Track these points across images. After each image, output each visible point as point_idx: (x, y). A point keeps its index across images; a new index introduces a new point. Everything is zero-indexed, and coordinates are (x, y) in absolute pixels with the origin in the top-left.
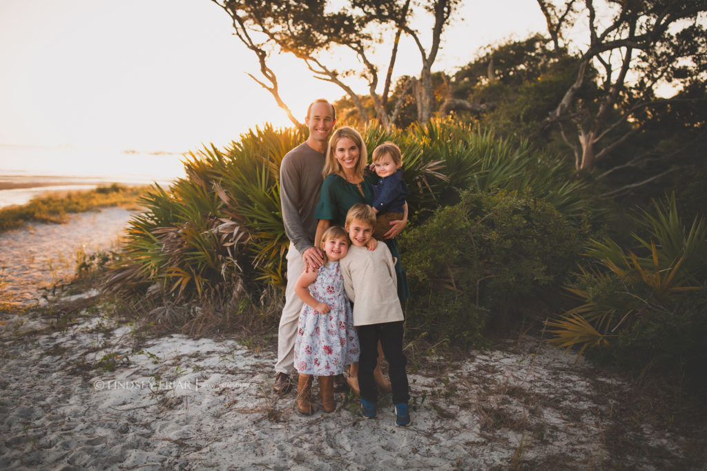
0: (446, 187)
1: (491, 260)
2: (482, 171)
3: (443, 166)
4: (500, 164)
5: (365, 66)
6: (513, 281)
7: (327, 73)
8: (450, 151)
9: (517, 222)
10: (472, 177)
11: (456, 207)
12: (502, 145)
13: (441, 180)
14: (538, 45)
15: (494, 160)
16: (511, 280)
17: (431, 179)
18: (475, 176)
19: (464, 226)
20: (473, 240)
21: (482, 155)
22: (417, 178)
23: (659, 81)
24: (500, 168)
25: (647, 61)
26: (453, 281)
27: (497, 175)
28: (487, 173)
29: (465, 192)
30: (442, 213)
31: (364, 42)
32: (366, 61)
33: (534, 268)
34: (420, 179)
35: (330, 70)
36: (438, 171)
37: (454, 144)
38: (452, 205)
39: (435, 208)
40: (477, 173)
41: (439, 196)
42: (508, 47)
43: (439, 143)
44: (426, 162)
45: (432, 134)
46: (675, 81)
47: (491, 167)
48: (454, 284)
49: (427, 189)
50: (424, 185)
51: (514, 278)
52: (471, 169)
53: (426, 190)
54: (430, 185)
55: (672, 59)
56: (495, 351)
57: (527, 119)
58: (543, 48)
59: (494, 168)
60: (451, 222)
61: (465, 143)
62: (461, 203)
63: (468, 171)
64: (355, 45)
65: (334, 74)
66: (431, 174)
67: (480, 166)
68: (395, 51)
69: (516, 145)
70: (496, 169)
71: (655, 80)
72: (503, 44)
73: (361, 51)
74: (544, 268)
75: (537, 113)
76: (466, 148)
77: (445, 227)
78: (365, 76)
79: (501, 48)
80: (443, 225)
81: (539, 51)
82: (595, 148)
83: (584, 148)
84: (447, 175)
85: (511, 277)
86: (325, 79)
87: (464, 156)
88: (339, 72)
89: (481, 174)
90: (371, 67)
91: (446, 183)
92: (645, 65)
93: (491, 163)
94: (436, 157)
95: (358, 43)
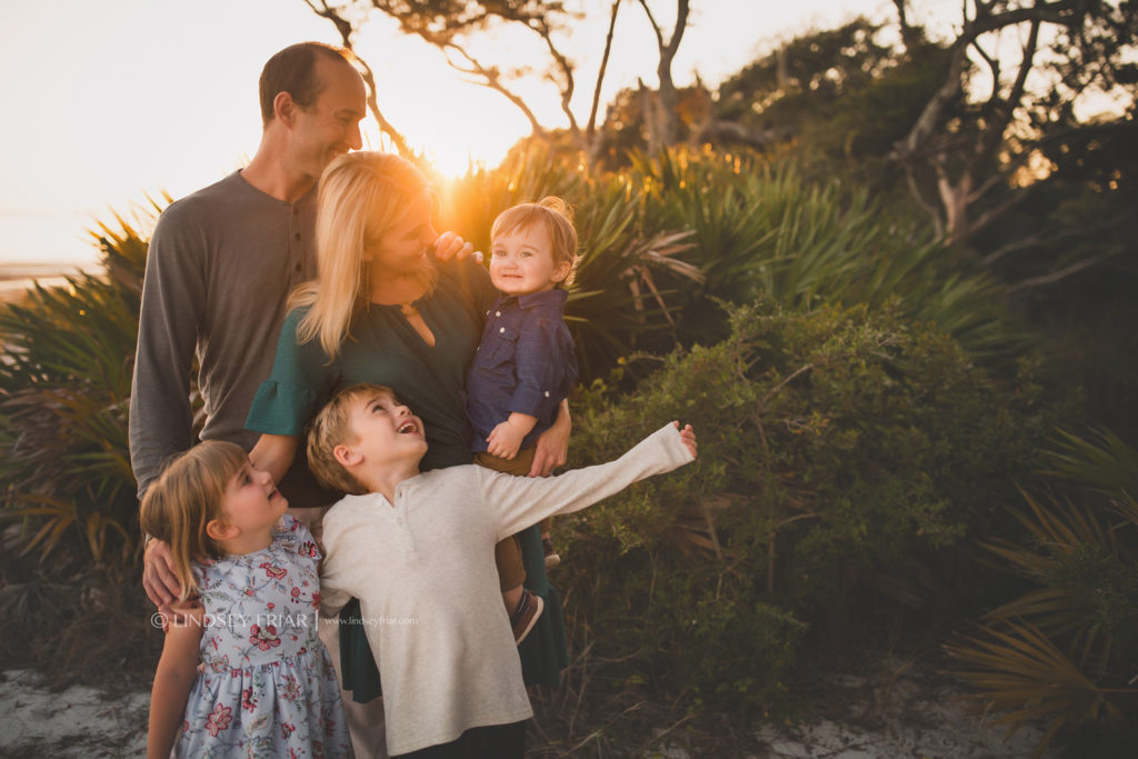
0: (697, 293)
1: (806, 478)
2: (778, 257)
3: (689, 246)
4: (816, 241)
5: (552, 59)
6: (861, 534)
7: (480, 71)
8: (706, 211)
9: (868, 383)
10: (757, 271)
11: (720, 351)
12: (817, 200)
13: (685, 277)
14: (860, 35)
15: (803, 231)
16: (855, 531)
17: (662, 275)
18: (762, 269)
19: (740, 402)
20: (761, 430)
21: (776, 223)
22: (630, 272)
23: (1086, 90)
24: (817, 250)
25: (1066, 53)
26: (711, 530)
27: (813, 263)
28: (789, 262)
29: (744, 311)
30: (685, 365)
31: (552, 16)
32: (554, 52)
33: (913, 499)
34: (638, 276)
35: (486, 65)
36: (678, 256)
37: (716, 195)
38: (708, 343)
39: (669, 348)
40: (767, 261)
41: (679, 316)
42: (809, 41)
43: (684, 195)
44: (650, 236)
45: (669, 178)
46: (1118, 88)
47: (797, 246)
48: (714, 537)
49: (653, 299)
50: (644, 288)
51: (863, 527)
52: (753, 253)
53: (650, 303)
54: (659, 289)
55: (1111, 49)
56: (819, 724)
57: (858, 151)
58: (868, 41)
59: (803, 249)
60: (704, 387)
61: (738, 195)
62: (733, 338)
63: (748, 257)
64: (534, 22)
65: (492, 75)
66: (662, 265)
67: (771, 245)
68: (610, 37)
69: (845, 202)
70: (807, 252)
71: (1079, 88)
72: (801, 33)
73: (544, 31)
74: (941, 505)
75: (874, 144)
76: (743, 206)
77: (691, 403)
78: (550, 77)
79: (797, 42)
80: (688, 397)
81: (862, 48)
82: (970, 212)
83: (952, 213)
84: (699, 265)
85: (858, 523)
86: (475, 83)
87: (738, 222)
88: (503, 70)
89: (774, 265)
90: (561, 60)
91: (697, 285)
92: (1062, 59)
93: (797, 239)
94: (673, 225)
95: (540, 17)
